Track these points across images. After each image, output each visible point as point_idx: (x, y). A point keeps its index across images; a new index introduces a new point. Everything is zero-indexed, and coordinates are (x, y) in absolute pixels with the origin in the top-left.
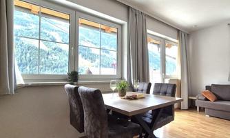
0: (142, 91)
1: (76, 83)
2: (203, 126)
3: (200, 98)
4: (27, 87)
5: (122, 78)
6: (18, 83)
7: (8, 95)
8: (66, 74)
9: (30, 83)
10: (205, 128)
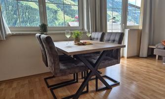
0: (97, 39)
1: (45, 33)
2: (155, 71)
3: (159, 47)
4: (13, 35)
5: (83, 29)
6: (7, 33)
7: (2, 40)
8: (38, 26)
9: (14, 33)
10: (156, 74)
